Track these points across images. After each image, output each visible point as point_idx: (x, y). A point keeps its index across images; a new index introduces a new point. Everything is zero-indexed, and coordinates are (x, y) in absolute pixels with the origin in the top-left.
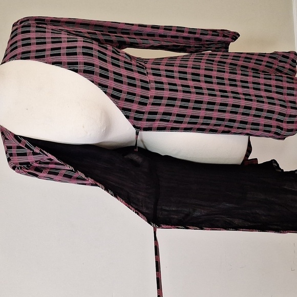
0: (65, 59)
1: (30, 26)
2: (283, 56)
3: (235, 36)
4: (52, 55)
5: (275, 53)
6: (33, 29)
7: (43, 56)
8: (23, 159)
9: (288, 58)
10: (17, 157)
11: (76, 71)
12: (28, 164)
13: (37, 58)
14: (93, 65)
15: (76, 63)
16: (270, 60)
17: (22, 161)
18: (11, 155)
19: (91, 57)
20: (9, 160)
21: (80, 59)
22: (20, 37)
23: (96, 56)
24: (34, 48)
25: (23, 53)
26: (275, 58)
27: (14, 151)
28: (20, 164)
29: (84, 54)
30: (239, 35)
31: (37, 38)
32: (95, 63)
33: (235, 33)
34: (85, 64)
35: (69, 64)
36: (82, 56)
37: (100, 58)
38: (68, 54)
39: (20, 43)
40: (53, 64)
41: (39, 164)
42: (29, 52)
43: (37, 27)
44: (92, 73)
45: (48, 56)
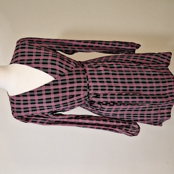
0: (41, 66)
1: (25, 45)
2: (163, 55)
3: (138, 46)
4: (35, 63)
5: (159, 53)
6: (27, 46)
8: (19, 114)
9: (166, 56)
10: (16, 113)
11: (47, 72)
12: (21, 116)
13: (28, 64)
15: (47, 69)
16: (156, 57)
17: (19, 115)
18: (13, 111)
19: (55, 66)
20: (13, 114)
21: (49, 66)
22: (20, 50)
23: (57, 65)
24: (26, 58)
25: (21, 60)
26: (158, 56)
27: (15, 110)
28: (18, 116)
29: (52, 64)
30: (140, 46)
31: (28, 52)
32: (57, 69)
33: (138, 44)
34: (52, 69)
35: (43, 68)
36: (50, 65)
37: (59, 66)
38: (43, 63)
39: (20, 54)
40: (36, 68)
41: (27, 117)
42: (24, 60)
43: (29, 45)
44: (55, 74)
45: (33, 63)
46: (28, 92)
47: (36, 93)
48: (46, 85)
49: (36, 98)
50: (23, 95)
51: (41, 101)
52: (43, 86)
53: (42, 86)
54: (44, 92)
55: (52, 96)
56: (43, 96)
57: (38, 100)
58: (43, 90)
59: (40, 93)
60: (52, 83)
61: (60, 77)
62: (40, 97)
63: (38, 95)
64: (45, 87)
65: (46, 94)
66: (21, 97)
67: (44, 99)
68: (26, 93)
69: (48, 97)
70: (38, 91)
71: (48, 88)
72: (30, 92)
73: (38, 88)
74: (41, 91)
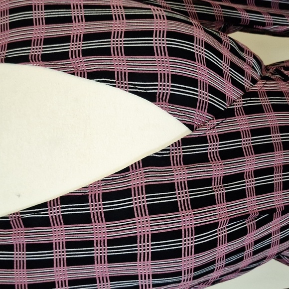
0: (121, 64)
4: (86, 53)
7: (64, 56)
11: (151, 97)
13: (47, 59)
14: (193, 82)
15: (153, 77)
19: (190, 62)
21: (163, 65)
23: (201, 60)
24: (39, 32)
32: (199, 77)
34: (176, 79)
35: (133, 76)
36: (167, 59)
38: (130, 51)
40: (91, 75)
42: (27, 43)
44: (191, 102)
45: (76, 54)
46: (53, 202)
47: (96, 207)
48: (148, 161)
49: (100, 231)
50: (24, 220)
51: (122, 250)
52: (135, 166)
53: (127, 170)
54: (140, 201)
55: (187, 219)
56: (136, 220)
57: (111, 242)
58: (138, 191)
59: (119, 205)
60: (180, 153)
61: (216, 122)
62: (121, 229)
63: (110, 216)
64: (142, 170)
65: (154, 209)
66: (14, 231)
67: (144, 238)
68: (44, 205)
69: (163, 228)
70: (107, 196)
71: (159, 176)
72: (65, 200)
73: (106, 181)
74: (127, 193)
